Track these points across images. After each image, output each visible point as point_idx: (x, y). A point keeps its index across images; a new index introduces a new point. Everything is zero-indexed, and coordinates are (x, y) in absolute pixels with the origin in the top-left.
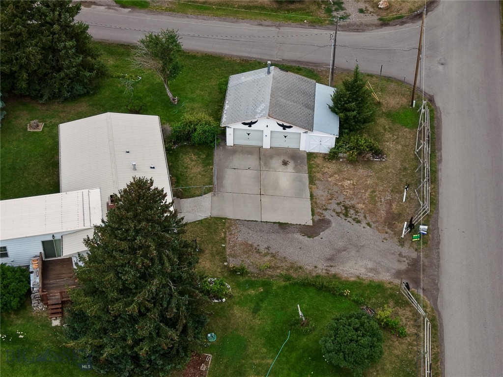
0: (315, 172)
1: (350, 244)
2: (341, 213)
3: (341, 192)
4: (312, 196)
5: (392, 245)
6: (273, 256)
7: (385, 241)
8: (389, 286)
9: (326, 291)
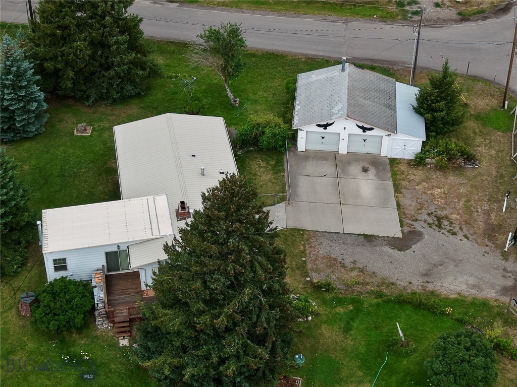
0: (400, 180)
1: (447, 258)
2: (433, 224)
3: (432, 202)
4: (398, 205)
5: (494, 259)
6: (361, 270)
7: (486, 255)
8: (495, 304)
9: (424, 309)
